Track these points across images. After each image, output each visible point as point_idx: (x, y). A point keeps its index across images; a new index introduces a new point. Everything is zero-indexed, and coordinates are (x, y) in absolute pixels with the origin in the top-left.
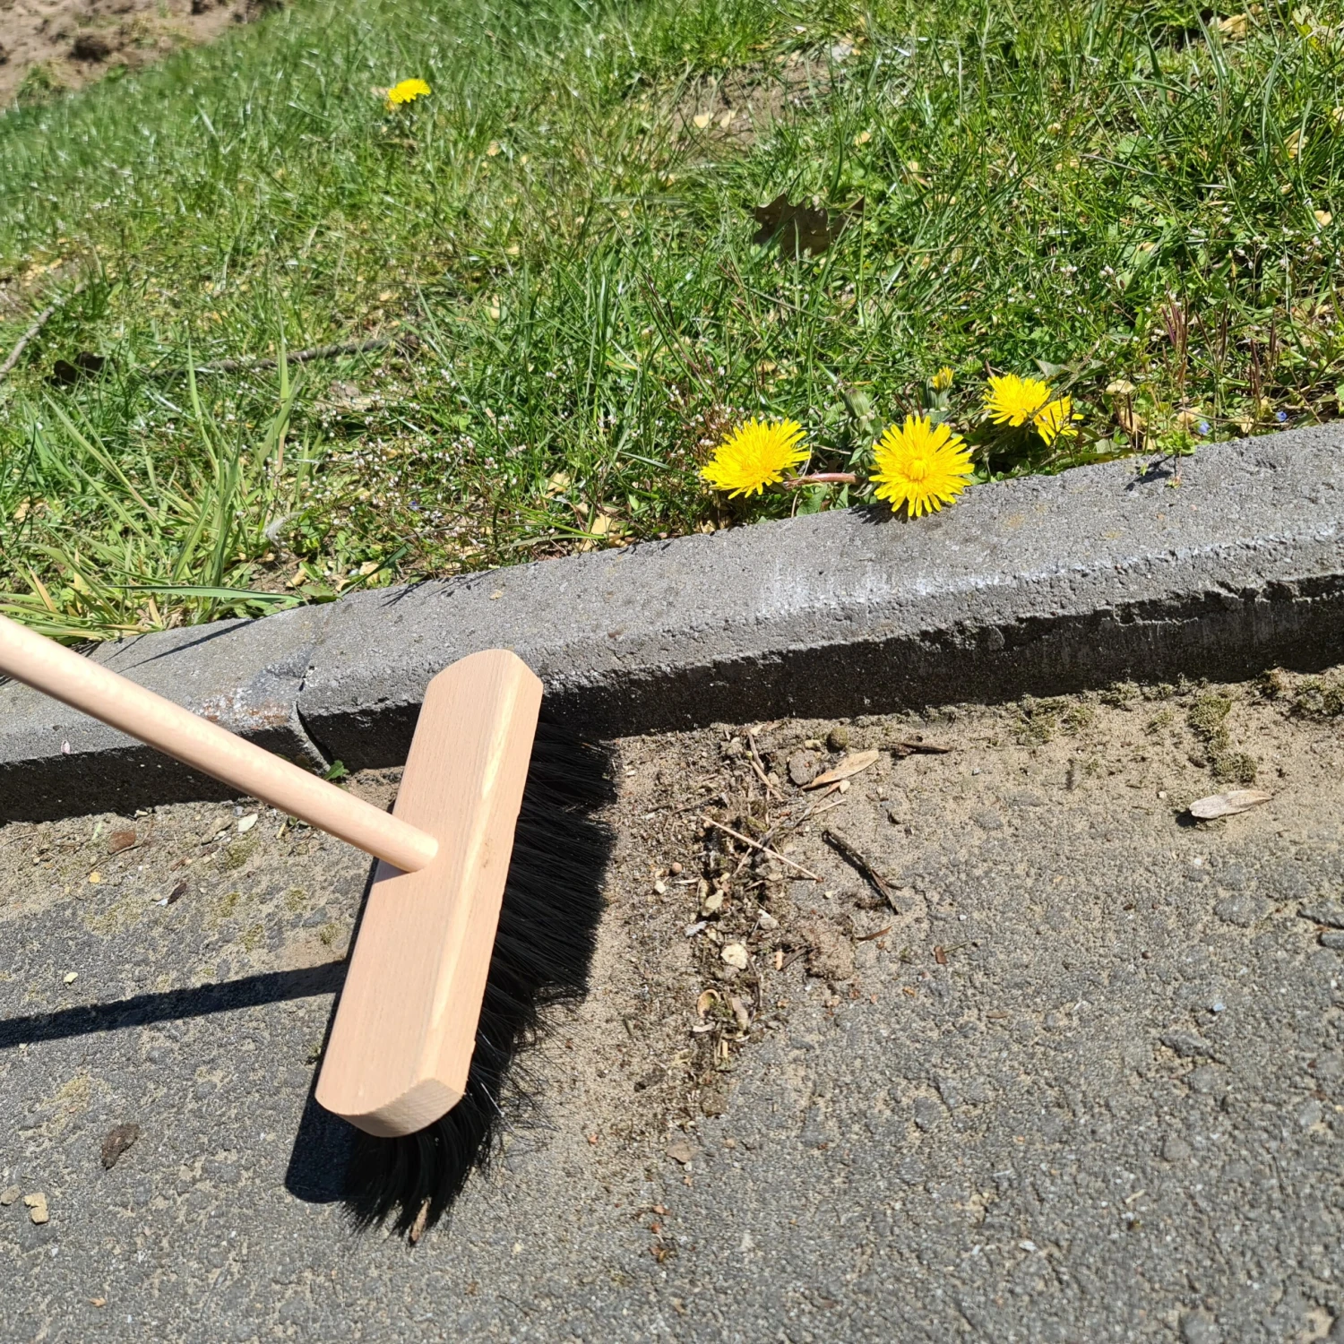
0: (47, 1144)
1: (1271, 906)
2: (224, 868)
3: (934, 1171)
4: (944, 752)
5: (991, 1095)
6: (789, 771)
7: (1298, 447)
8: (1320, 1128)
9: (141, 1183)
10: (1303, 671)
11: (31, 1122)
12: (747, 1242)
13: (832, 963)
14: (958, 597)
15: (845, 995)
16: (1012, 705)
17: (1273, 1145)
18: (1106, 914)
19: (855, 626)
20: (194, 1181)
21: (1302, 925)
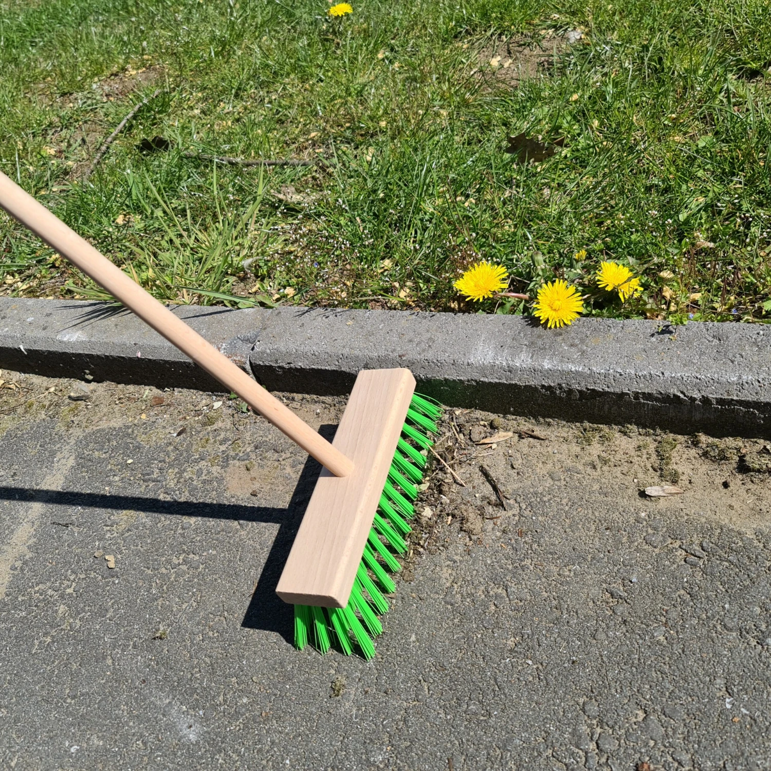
0: (115, 534)
1: (670, 541)
2: (204, 424)
3: (497, 625)
4: (543, 440)
5: (529, 598)
6: (470, 434)
7: (734, 333)
8: (662, 638)
9: (156, 560)
10: (713, 436)
11: (109, 523)
12: (413, 638)
13: (472, 527)
14: (562, 373)
15: (475, 542)
16: (578, 424)
17: (641, 641)
18: (597, 529)
19: (512, 376)
20: (179, 564)
21: (680, 552)
